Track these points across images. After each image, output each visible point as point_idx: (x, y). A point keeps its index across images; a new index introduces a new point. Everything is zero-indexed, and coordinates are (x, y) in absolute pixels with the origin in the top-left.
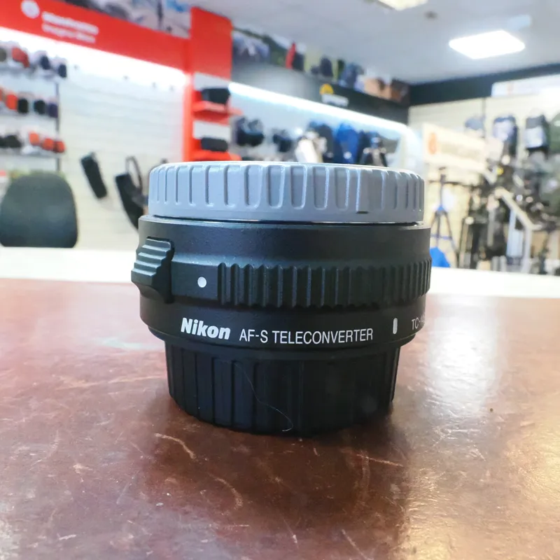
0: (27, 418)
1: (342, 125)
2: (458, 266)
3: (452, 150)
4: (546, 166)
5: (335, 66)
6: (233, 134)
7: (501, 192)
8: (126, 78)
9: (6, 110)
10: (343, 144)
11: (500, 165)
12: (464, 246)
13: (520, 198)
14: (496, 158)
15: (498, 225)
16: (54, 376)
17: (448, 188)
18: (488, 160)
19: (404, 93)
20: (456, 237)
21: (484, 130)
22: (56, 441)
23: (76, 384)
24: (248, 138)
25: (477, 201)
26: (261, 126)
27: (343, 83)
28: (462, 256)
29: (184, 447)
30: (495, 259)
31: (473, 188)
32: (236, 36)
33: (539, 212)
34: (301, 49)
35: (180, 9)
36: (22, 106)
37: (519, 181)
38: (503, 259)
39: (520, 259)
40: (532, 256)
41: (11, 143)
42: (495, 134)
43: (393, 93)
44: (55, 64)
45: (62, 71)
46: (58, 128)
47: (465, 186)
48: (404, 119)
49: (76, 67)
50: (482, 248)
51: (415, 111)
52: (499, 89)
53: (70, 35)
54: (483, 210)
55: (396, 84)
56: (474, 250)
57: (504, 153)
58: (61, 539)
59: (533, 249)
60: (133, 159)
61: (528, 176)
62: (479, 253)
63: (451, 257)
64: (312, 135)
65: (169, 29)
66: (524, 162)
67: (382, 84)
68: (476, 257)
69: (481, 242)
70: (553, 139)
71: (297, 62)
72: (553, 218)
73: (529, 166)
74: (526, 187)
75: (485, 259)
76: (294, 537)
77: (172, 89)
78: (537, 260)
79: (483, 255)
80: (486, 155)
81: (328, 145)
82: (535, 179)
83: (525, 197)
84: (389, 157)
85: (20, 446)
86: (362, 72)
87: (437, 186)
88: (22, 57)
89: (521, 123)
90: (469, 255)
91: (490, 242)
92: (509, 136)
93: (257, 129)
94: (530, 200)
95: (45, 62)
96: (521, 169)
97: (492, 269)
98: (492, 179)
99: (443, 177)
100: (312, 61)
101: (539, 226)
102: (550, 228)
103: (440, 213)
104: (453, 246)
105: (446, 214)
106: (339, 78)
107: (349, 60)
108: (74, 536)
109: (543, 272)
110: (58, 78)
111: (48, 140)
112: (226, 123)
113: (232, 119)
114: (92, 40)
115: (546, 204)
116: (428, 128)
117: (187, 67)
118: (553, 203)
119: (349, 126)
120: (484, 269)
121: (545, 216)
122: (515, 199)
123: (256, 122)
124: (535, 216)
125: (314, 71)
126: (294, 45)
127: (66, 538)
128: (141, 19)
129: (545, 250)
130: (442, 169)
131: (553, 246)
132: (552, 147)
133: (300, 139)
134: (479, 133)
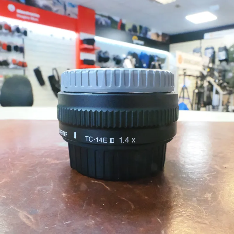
0: (37, 176)
1: (142, 53)
2: (192, 109)
3: (188, 62)
4: (227, 67)
5: (138, 28)
6: (97, 57)
7: (209, 79)
8: (52, 35)
9: (2, 50)
10: (143, 61)
11: (208, 67)
12: (194, 102)
13: (217, 81)
14: (206, 64)
15: (208, 93)
16: (43, 158)
17: (187, 77)
18: (203, 66)
19: (167, 38)
20: (191, 98)
21: (201, 53)
22: (52, 184)
23: (53, 162)
24: (103, 59)
25: (199, 83)
26: (108, 54)
27: (142, 35)
28: (194, 106)
29: (105, 185)
30: (207, 107)
31: (197, 77)
32: (97, 17)
33: (225, 87)
34: (124, 21)
35: (73, 6)
36: (9, 48)
37: (216, 74)
38: (211, 107)
39: (218, 106)
40: (223, 105)
41: (5, 63)
42: (206, 55)
43: (163, 39)
44: (22, 31)
45: (25, 33)
46: (24, 57)
47: (194, 77)
48: (167, 49)
49: (31, 32)
50: (202, 102)
51: (172, 46)
52: (207, 36)
53: (28, 18)
54: (202, 86)
55: (164, 35)
56: (198, 103)
57: (210, 62)
58: (65, 223)
59: (223, 102)
60: (55, 69)
61: (220, 72)
62: (201, 104)
63: (189, 106)
64: (130, 57)
65: (69, 15)
66: (218, 66)
67: (158, 35)
68: (199, 106)
69: (202, 100)
70: (230, 56)
71: (122, 27)
72: (231, 89)
73: (220, 68)
74: (220, 76)
75: (203, 107)
76: (159, 220)
77: (71, 39)
78: (225, 107)
79: (203, 105)
80: (202, 63)
81: (136, 61)
82: (223, 73)
83: (219, 80)
84: (162, 65)
85: (38, 187)
86: (150, 31)
87: (182, 77)
88: (8, 28)
89: (216, 50)
90: (197, 106)
91: (205, 99)
92: (212, 55)
93: (107, 55)
94: (221, 82)
95: (18, 30)
96: (218, 69)
97: (206, 110)
98: (205, 73)
99: (185, 73)
100: (129, 26)
101: (225, 92)
102: (230, 93)
103: (184, 88)
104: (190, 102)
105: (186, 88)
106: (140, 33)
107: (144, 26)
108: (70, 222)
109: (228, 111)
110: (23, 36)
111: (20, 62)
112: (93, 53)
113: (96, 51)
114: (37, 20)
115: (228, 83)
116: (178, 53)
117: (77, 30)
118: (231, 82)
119: (145, 53)
120: (203, 111)
121: (228, 88)
122: (215, 81)
123: (106, 52)
124: (223, 88)
125: (130, 30)
126: (121, 20)
127: (67, 223)
128: (57, 11)
129: (228, 102)
130: (184, 69)
131: (231, 100)
132: (230, 60)
133: (125, 59)
134: (199, 54)
